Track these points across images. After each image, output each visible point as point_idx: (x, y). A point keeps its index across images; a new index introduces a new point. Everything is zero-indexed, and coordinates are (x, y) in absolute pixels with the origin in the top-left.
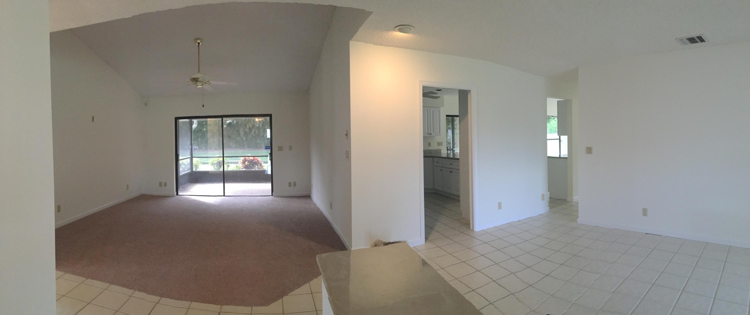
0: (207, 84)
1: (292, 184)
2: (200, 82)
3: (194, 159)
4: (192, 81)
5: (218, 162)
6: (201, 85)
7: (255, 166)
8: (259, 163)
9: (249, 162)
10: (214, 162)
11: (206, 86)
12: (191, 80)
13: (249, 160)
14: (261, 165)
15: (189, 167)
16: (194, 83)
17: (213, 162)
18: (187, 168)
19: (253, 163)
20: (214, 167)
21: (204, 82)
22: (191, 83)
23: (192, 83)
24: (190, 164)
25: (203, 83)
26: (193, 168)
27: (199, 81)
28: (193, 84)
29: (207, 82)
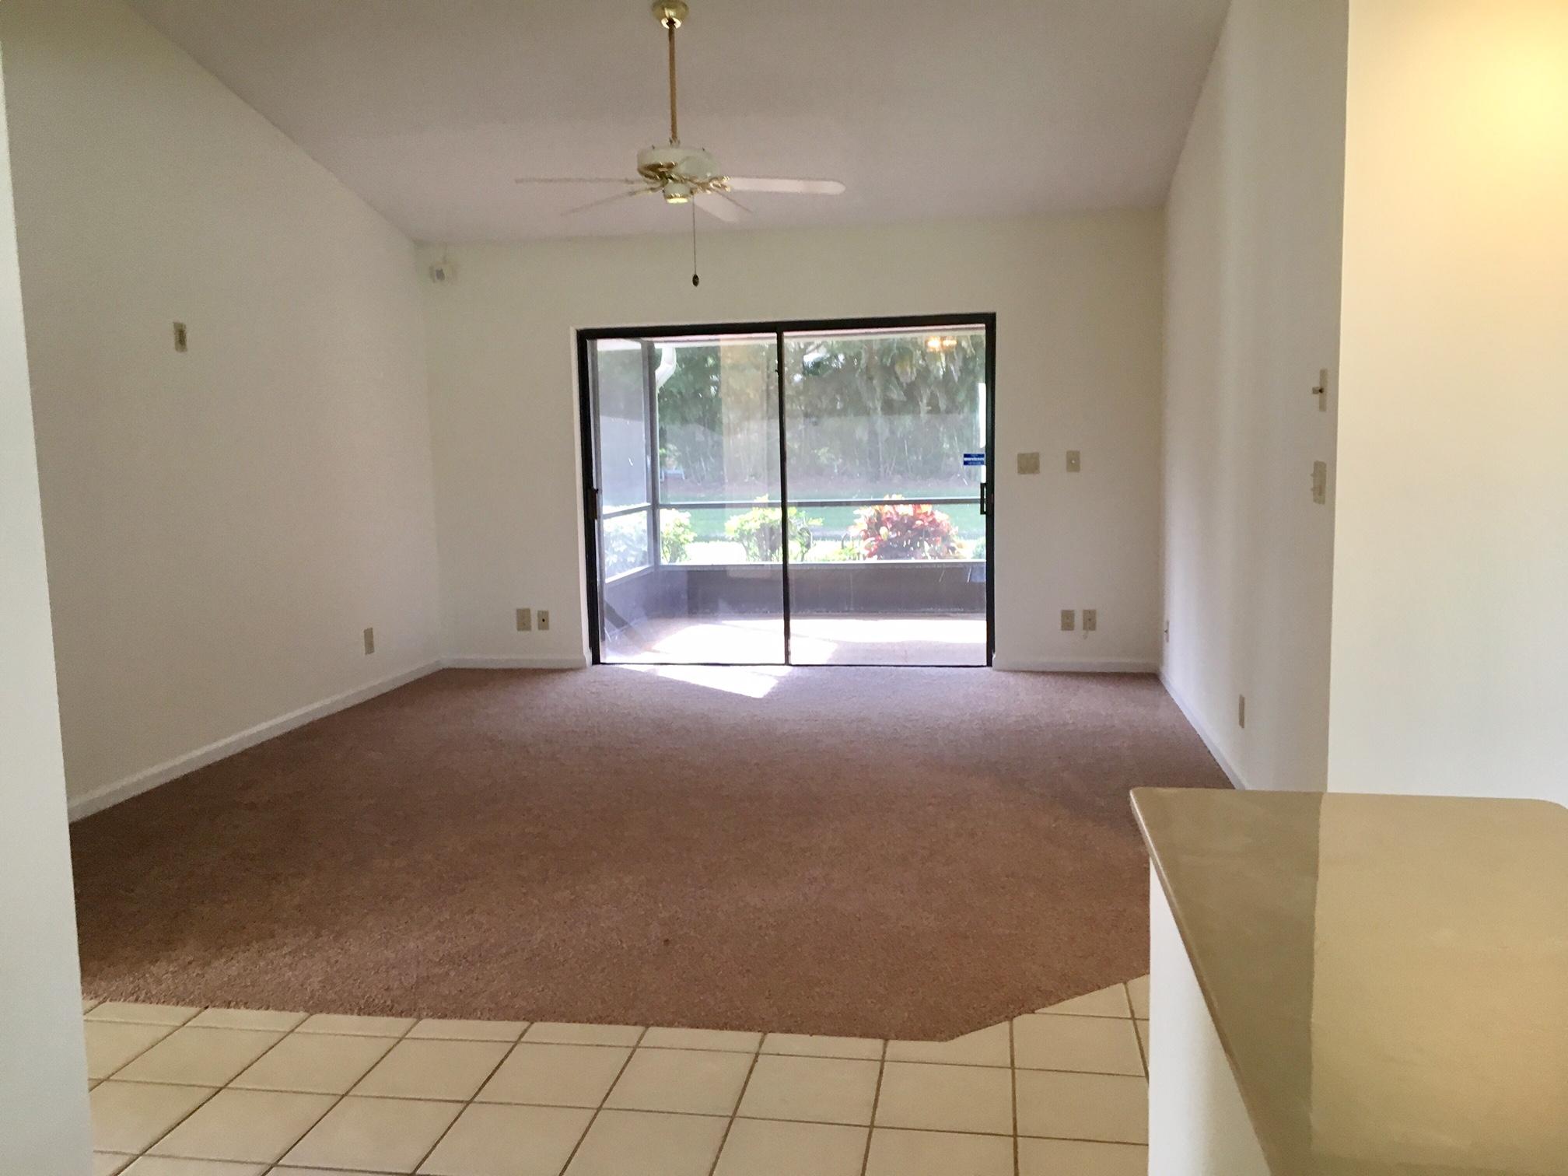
0: (710, 189)
1: (1079, 620)
2: (682, 180)
3: (664, 514)
4: (647, 176)
5: (762, 525)
6: (687, 192)
7: (922, 545)
8: (936, 533)
9: (895, 526)
10: (746, 527)
11: (705, 200)
12: (641, 173)
13: (895, 518)
14: (946, 538)
15: (645, 548)
16: (654, 186)
17: (744, 528)
18: (634, 553)
19: (913, 532)
20: (747, 549)
21: (698, 181)
22: (643, 184)
23: (646, 185)
24: (646, 539)
25: (694, 185)
26: (662, 555)
27: (673, 176)
28: (652, 189)
29: (711, 180)
